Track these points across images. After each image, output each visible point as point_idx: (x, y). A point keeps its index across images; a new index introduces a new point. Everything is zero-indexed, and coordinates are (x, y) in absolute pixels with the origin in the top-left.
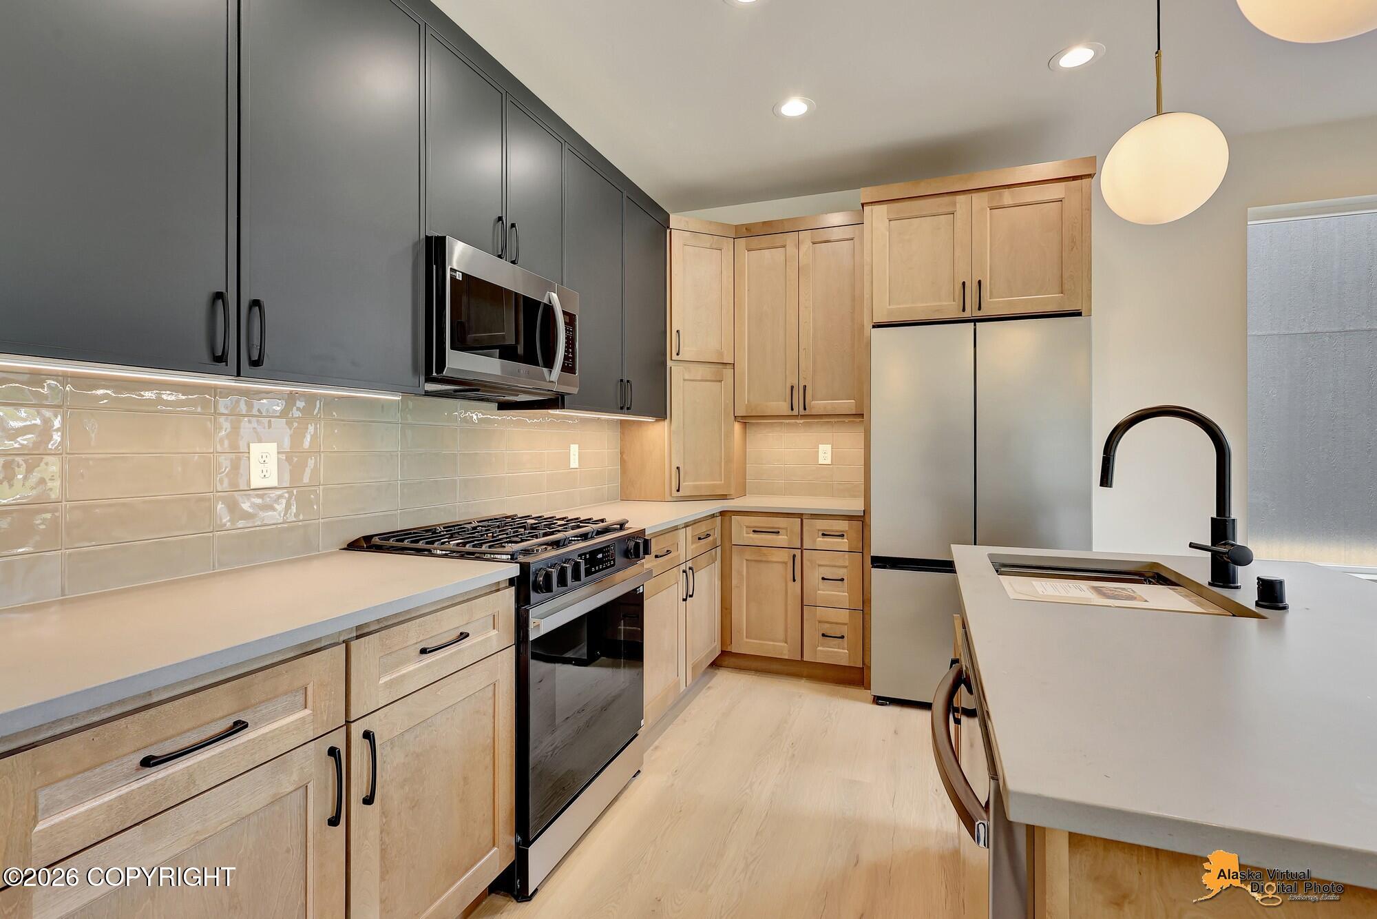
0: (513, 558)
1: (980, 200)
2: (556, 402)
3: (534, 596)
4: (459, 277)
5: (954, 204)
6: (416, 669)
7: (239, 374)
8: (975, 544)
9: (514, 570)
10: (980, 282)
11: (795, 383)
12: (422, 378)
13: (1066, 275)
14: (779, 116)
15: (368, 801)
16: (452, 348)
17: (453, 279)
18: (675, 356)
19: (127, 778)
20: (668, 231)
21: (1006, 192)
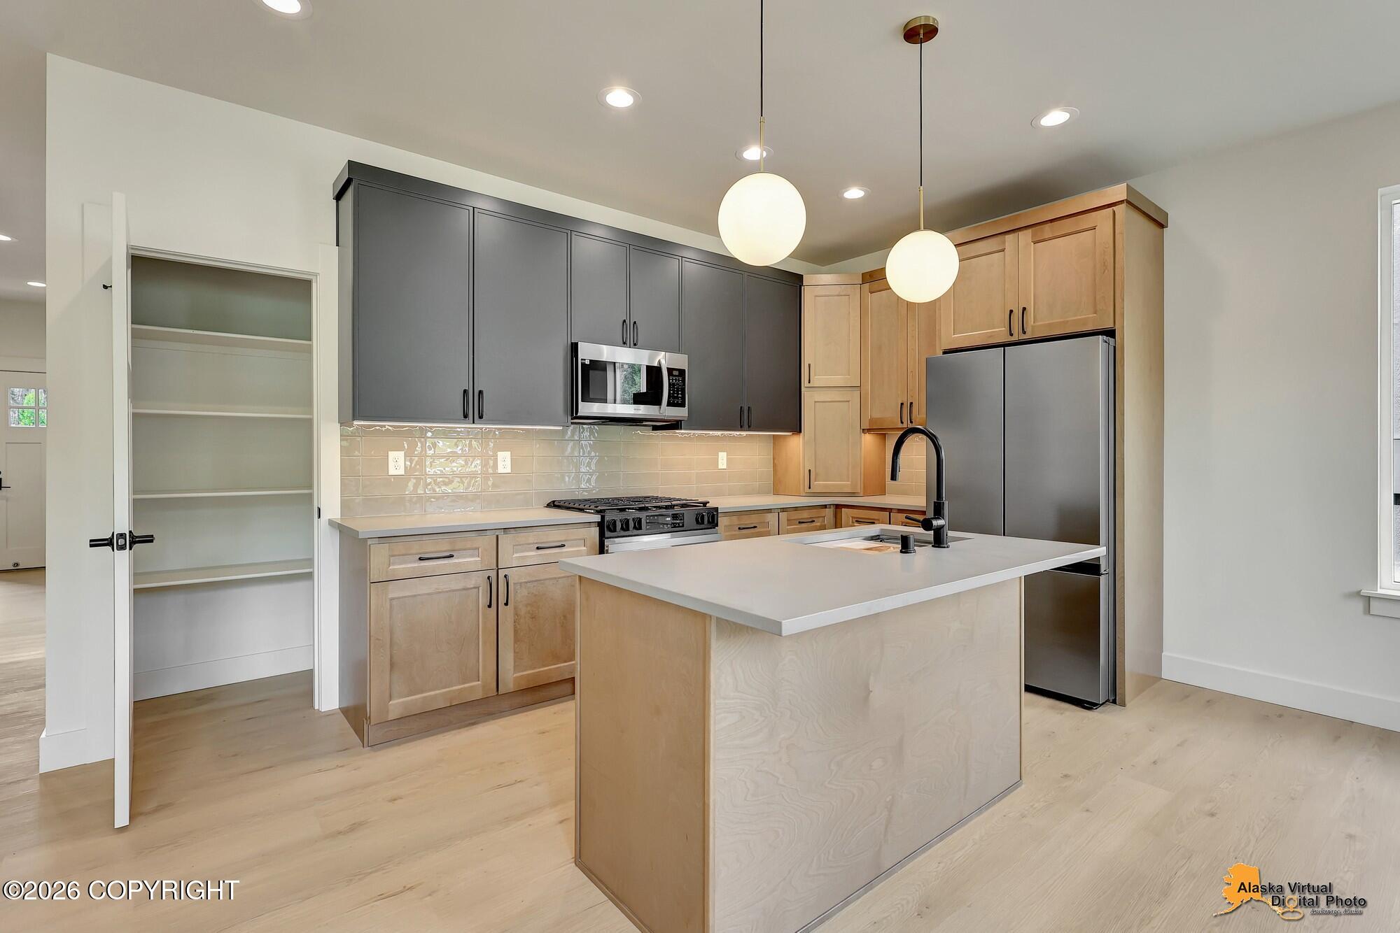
0: (598, 512)
1: (1025, 236)
2: (675, 425)
3: (607, 534)
4: (587, 362)
5: (1004, 242)
6: (532, 556)
7: (474, 423)
8: (1004, 535)
9: (597, 518)
10: (1024, 309)
11: (905, 400)
12: (570, 418)
13: (1098, 297)
14: (843, 199)
15: (506, 604)
16: (582, 401)
17: (583, 365)
18: (807, 384)
19: (415, 562)
20: (803, 287)
21: (1047, 226)
